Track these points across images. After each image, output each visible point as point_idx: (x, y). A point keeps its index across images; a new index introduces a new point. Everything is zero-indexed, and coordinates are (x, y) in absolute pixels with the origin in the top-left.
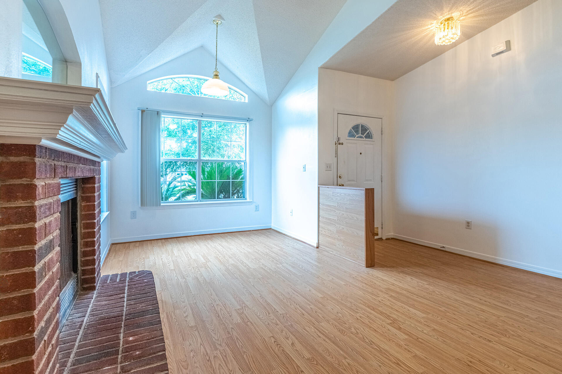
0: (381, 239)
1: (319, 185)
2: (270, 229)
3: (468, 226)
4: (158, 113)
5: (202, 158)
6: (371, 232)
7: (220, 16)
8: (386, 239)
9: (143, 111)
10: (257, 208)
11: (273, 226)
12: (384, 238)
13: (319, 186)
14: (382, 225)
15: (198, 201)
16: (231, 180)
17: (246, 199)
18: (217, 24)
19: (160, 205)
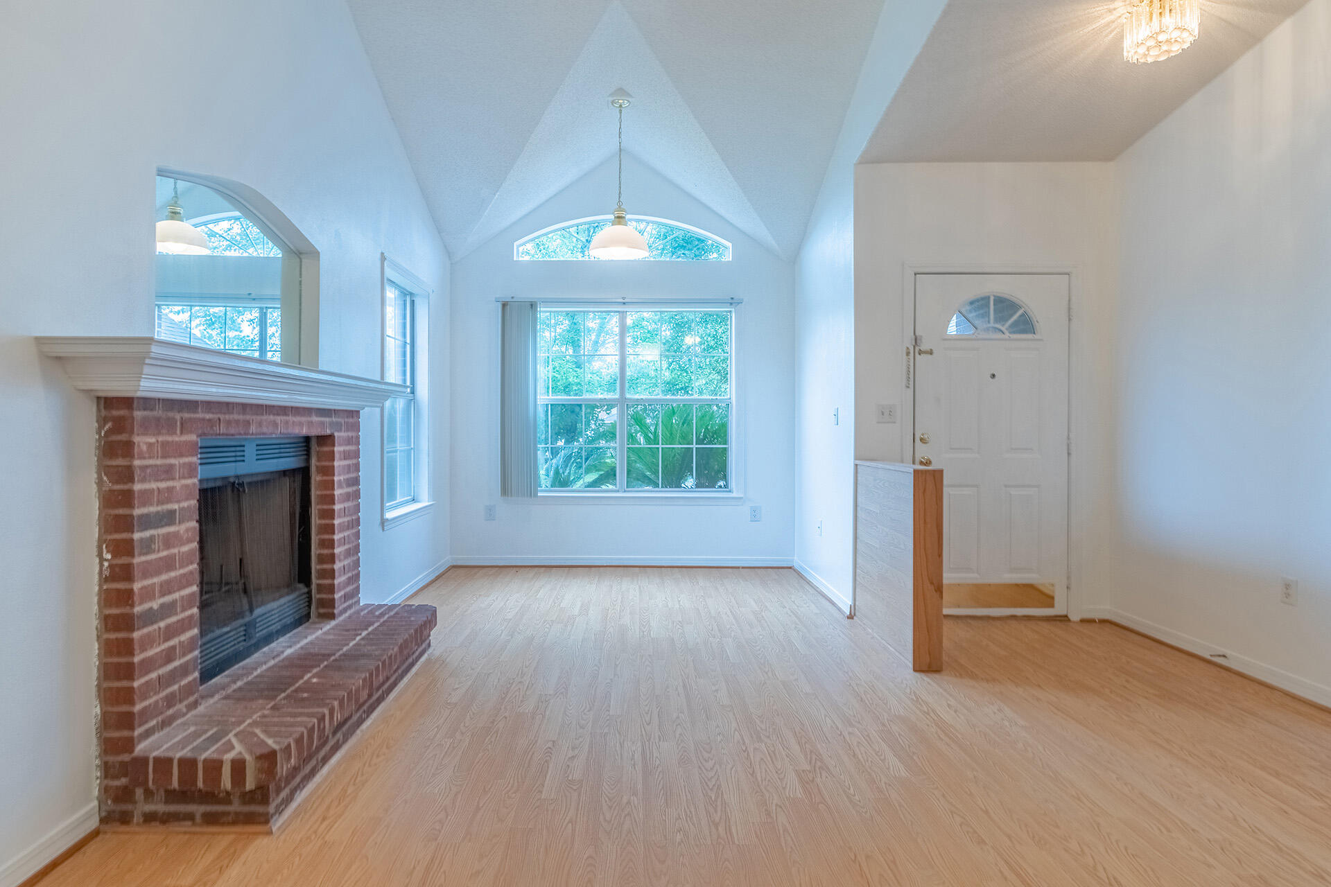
0: (1064, 619)
1: (856, 458)
2: (790, 568)
3: (1288, 595)
4: (533, 305)
5: (628, 396)
6: (932, 583)
7: (621, 92)
8: (1083, 621)
9: (504, 305)
10: (755, 515)
11: (797, 562)
12: (1074, 617)
13: (858, 462)
14: (1069, 578)
15: (618, 491)
16: (694, 446)
17: (730, 492)
18: (621, 106)
19: (536, 495)
